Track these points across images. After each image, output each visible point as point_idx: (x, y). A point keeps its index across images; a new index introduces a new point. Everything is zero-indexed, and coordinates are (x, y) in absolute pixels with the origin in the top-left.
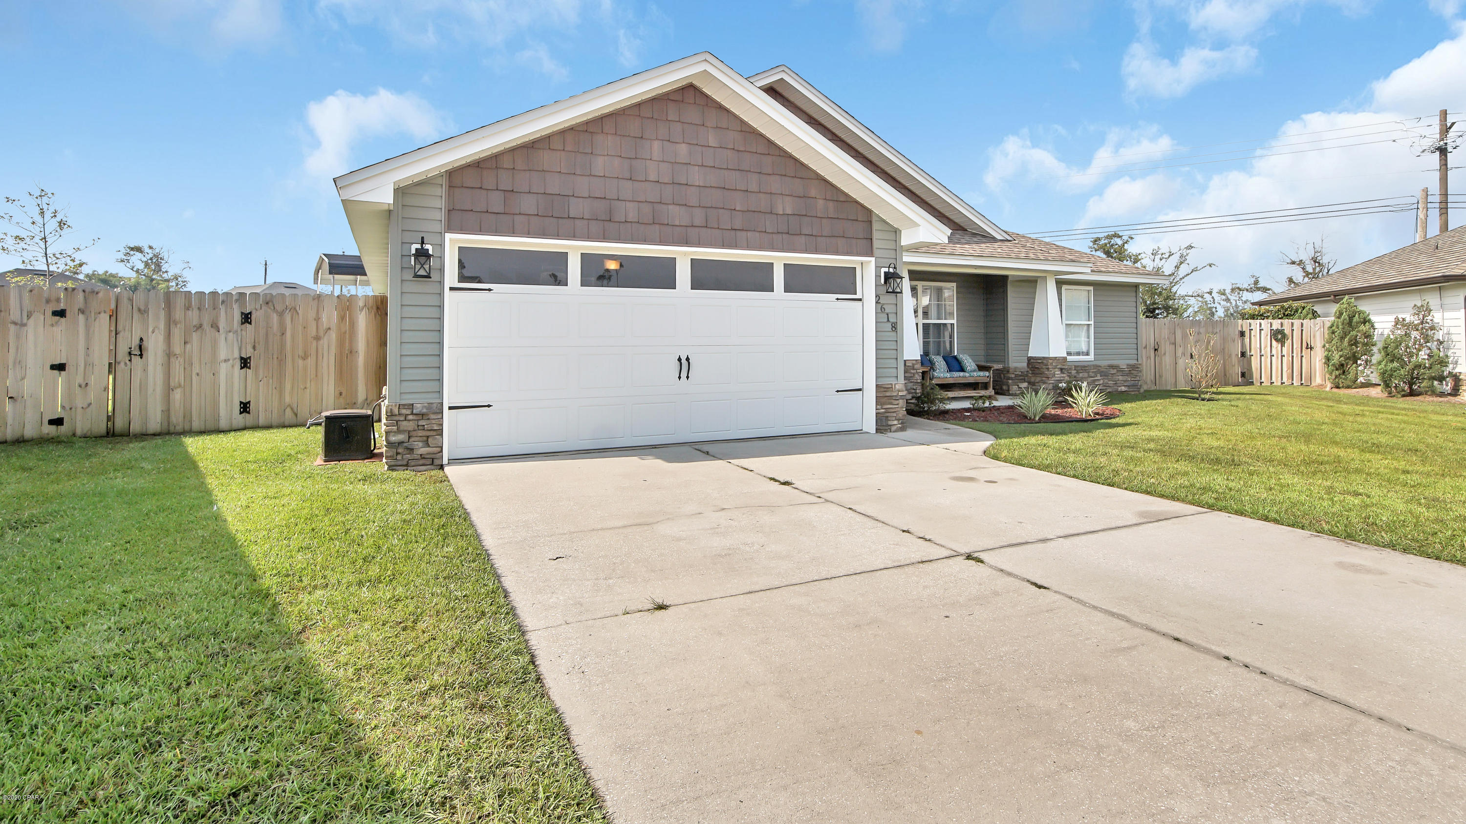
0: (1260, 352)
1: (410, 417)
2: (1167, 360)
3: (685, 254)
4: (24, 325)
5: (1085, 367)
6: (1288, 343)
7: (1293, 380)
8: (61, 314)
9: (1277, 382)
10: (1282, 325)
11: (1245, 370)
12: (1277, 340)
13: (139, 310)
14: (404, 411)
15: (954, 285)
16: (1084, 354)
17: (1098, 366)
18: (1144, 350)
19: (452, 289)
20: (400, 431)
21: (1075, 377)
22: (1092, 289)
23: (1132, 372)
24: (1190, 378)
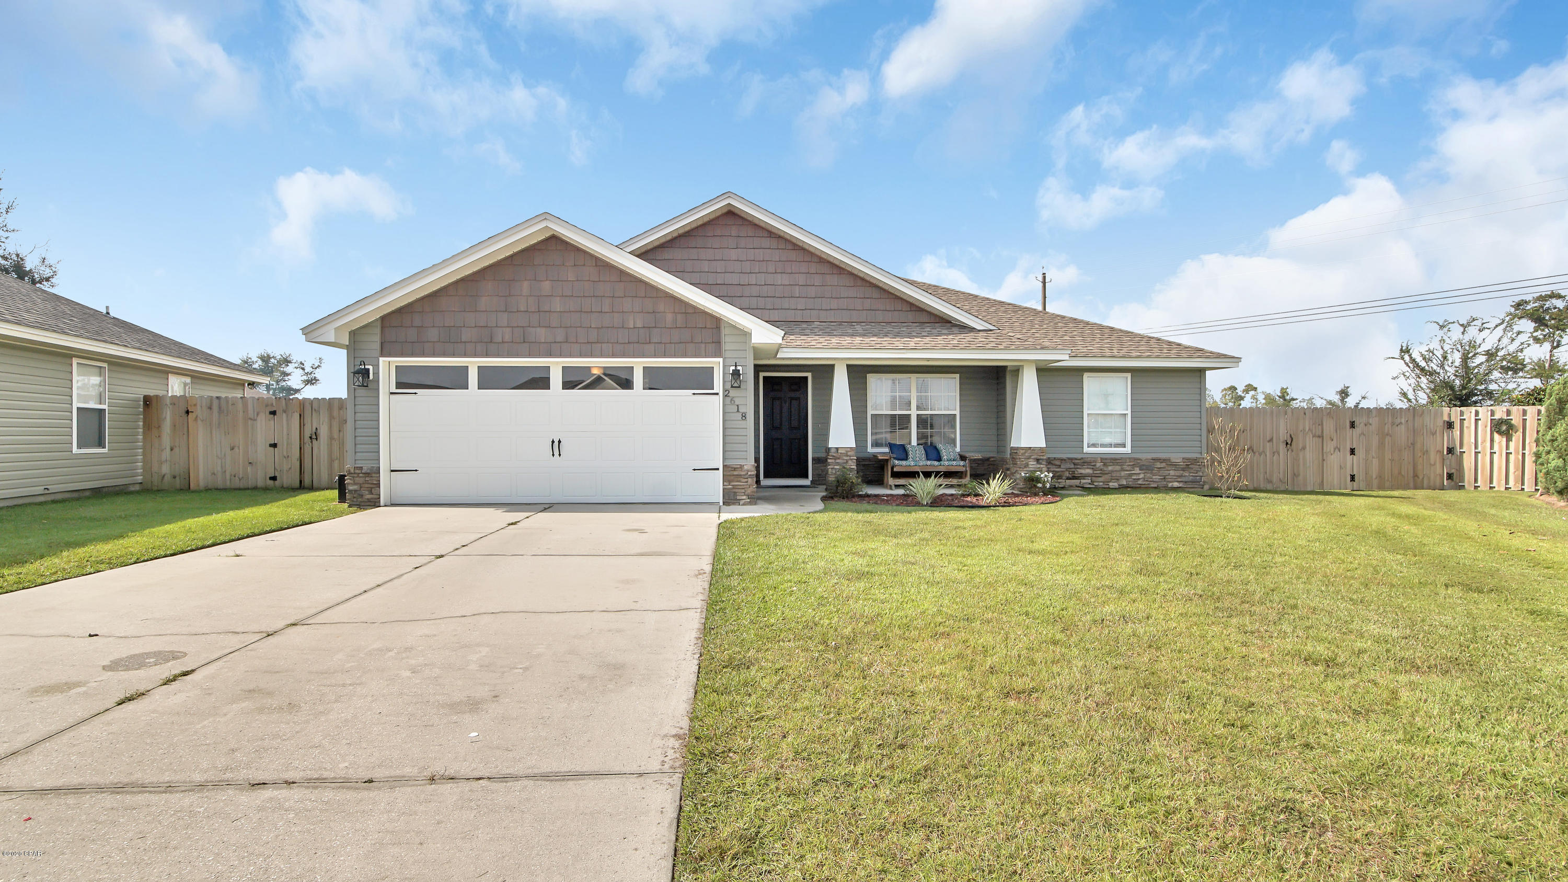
0: (1476, 448)
1: (361, 475)
2: (1310, 455)
3: (557, 363)
4: (255, 420)
5: (1116, 459)
6: (1517, 437)
7: (1523, 484)
8: (273, 413)
9: (1499, 486)
10: (1508, 413)
11: (1453, 471)
12: (1500, 433)
13: (315, 410)
14: (357, 471)
15: (958, 376)
16: (1117, 445)
17: (1136, 459)
18: (1268, 444)
19: (392, 393)
20: (355, 484)
21: (1101, 470)
22: (1129, 375)
23: (1190, 466)
24: (1349, 478)
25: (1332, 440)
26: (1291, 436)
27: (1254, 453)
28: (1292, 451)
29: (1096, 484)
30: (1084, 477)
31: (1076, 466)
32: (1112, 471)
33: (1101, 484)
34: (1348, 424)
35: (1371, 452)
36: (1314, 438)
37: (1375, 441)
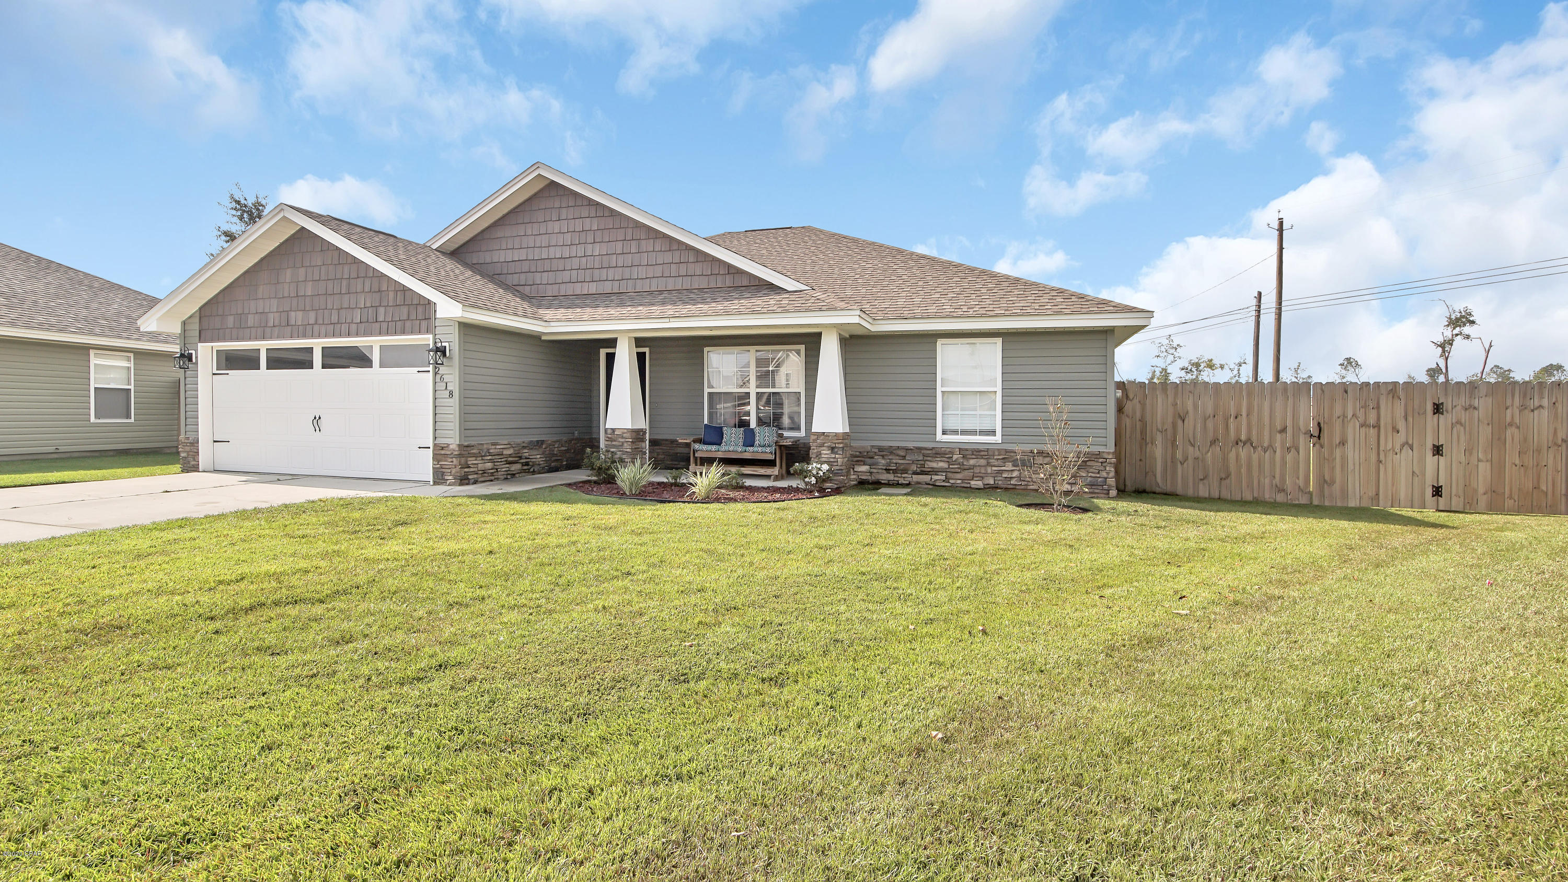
1: (188, 445)
3: (318, 343)
5: (981, 451)
14: (186, 441)
15: (802, 348)
16: (983, 433)
17: (1007, 451)
18: (1278, 436)
19: (214, 374)
20: (185, 452)
21: (959, 464)
22: (999, 341)
23: (1088, 463)
24: (1429, 491)
25: (1398, 432)
26: (1319, 424)
27: (1255, 448)
28: (1322, 446)
29: (951, 481)
30: (935, 472)
31: (925, 458)
32: (974, 466)
33: (959, 482)
34: (1429, 408)
35: (1475, 451)
36: (1363, 429)
37: (1485, 432)
